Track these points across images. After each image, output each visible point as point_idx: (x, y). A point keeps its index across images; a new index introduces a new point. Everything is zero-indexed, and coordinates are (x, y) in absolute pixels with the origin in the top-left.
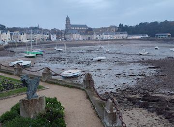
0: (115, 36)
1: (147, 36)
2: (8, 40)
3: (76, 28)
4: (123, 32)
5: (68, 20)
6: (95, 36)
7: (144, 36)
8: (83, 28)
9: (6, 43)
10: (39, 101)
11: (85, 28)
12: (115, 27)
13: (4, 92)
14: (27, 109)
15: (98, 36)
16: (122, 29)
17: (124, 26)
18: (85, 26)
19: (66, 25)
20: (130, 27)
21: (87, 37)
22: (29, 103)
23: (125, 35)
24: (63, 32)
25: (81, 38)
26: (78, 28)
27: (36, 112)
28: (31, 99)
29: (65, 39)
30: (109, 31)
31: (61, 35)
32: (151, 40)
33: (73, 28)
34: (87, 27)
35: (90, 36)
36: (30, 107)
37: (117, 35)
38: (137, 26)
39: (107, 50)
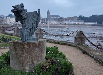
0: (77, 23)
1: (97, 23)
2: (13, 23)
3: (53, 17)
4: (82, 21)
5: (48, 12)
6: (64, 22)
7: (95, 23)
8: (57, 17)
9: (13, 24)
10: (38, 47)
11: (58, 18)
12: (77, 17)
13: (2, 43)
14: (21, 56)
15: (66, 22)
16: (81, 18)
17: (82, 17)
18: (59, 16)
19: (47, 15)
20: (86, 17)
21: (59, 22)
22: (24, 47)
23: (83, 22)
24: (45, 19)
25: (56, 23)
26: (54, 17)
27: (33, 63)
28: (28, 41)
29: (46, 23)
30: (73, 19)
31: (44, 21)
32: (99, 26)
33: (51, 17)
34: (60, 17)
35: (61, 22)
36: (25, 54)
37: (78, 22)
38: (90, 17)
39: (72, 30)
